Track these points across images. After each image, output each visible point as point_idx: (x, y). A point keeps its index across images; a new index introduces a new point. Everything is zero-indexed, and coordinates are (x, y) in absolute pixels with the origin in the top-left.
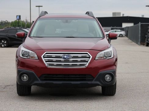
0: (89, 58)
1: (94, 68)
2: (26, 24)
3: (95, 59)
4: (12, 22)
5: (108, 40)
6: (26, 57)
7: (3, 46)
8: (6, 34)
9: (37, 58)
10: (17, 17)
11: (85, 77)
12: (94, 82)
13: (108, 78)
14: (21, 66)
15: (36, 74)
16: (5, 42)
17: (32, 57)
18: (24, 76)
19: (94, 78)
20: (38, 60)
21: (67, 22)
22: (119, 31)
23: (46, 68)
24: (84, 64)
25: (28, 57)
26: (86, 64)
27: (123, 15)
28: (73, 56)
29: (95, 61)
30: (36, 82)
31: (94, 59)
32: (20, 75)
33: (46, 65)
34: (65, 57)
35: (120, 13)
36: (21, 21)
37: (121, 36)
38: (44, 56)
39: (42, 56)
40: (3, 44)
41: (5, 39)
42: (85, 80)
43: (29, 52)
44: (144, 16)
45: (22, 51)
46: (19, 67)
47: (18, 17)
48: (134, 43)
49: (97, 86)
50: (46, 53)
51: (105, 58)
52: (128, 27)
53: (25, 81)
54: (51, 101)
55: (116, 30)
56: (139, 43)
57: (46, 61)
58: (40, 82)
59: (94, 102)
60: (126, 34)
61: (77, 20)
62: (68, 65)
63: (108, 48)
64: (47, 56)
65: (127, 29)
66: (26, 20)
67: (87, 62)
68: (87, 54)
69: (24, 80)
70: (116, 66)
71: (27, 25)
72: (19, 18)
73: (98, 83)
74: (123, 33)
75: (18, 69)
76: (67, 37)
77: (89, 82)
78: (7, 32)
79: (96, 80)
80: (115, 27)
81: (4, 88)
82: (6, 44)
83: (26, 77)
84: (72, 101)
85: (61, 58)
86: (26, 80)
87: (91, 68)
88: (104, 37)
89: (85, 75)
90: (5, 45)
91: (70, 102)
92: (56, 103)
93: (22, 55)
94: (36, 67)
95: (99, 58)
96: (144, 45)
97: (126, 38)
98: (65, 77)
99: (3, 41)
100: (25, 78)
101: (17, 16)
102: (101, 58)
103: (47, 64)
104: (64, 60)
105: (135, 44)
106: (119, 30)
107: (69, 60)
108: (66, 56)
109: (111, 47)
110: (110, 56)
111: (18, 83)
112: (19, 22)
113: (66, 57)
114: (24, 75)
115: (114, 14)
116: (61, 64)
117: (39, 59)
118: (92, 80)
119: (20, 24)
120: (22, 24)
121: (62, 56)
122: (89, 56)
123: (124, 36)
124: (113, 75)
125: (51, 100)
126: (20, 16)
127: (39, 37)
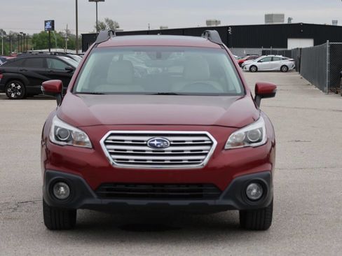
0: (211, 144)
1: (222, 168)
2: (68, 40)
3: (223, 148)
4: (35, 36)
5: (255, 100)
6: (65, 143)
7: (13, 95)
8: (22, 68)
9: (90, 145)
10: (45, 25)
11: (201, 191)
12: (221, 201)
13: (254, 191)
14: (52, 164)
15: (87, 182)
16: (19, 87)
17: (78, 143)
18: (59, 187)
19: (221, 192)
20: (93, 151)
21: (159, 57)
22: (280, 59)
23: (110, 167)
24: (199, 160)
25: (70, 143)
26: (203, 160)
27: (290, 19)
28: (174, 141)
29: (223, 151)
30: (88, 201)
31: (221, 147)
32: (51, 183)
33: (112, 161)
34: (155, 143)
35: (282, 16)
36: (56, 34)
37: (284, 69)
38: (106, 140)
39: (102, 142)
40: (15, 90)
41: (17, 80)
42: (201, 197)
43: (71, 131)
44: (337, 22)
45: (56, 127)
46: (48, 166)
47: (48, 24)
48: (313, 88)
49: (228, 211)
50: (112, 135)
51: (247, 145)
52: (301, 49)
53: (63, 197)
54: (123, 245)
55: (273, 56)
56: (326, 88)
57: (111, 153)
58: (96, 200)
59: (221, 248)
60: (296, 64)
61: (182, 53)
62: (162, 162)
63: (255, 120)
64: (113, 140)
65: (298, 55)
66: (67, 31)
67: (206, 154)
68: (205, 135)
69: (59, 194)
70: (272, 164)
71: (68, 43)
72: (50, 27)
73: (231, 203)
74: (289, 62)
75: (46, 169)
76: (159, 94)
77: (211, 202)
78: (23, 64)
79: (226, 197)
80: (271, 49)
81: (15, 209)
82: (19, 91)
83: (65, 188)
84: (170, 246)
85: (146, 145)
86: (65, 195)
87: (214, 169)
88: (245, 93)
89: (201, 185)
90: (19, 94)
91: (166, 246)
92: (133, 249)
93: (57, 138)
94: (88, 165)
95: (232, 144)
96: (337, 93)
97: (297, 75)
98: (154, 191)
99: (13, 85)
100: (63, 190)
101: (46, 22)
102: (239, 144)
103: (114, 159)
104: (153, 151)
105: (317, 89)
106: (281, 56)
107: (164, 151)
108: (158, 140)
109: (261, 118)
110: (259, 141)
111: (46, 202)
112: (51, 35)
113: (157, 144)
114: (61, 184)
115: (268, 17)
116: (145, 160)
117: (93, 147)
118: (216, 197)
119: (52, 40)
120: (58, 40)
121: (147, 141)
122: (211, 140)
123: (291, 71)
124: (265, 186)
125: (122, 241)
126: (52, 23)
127: (94, 94)
